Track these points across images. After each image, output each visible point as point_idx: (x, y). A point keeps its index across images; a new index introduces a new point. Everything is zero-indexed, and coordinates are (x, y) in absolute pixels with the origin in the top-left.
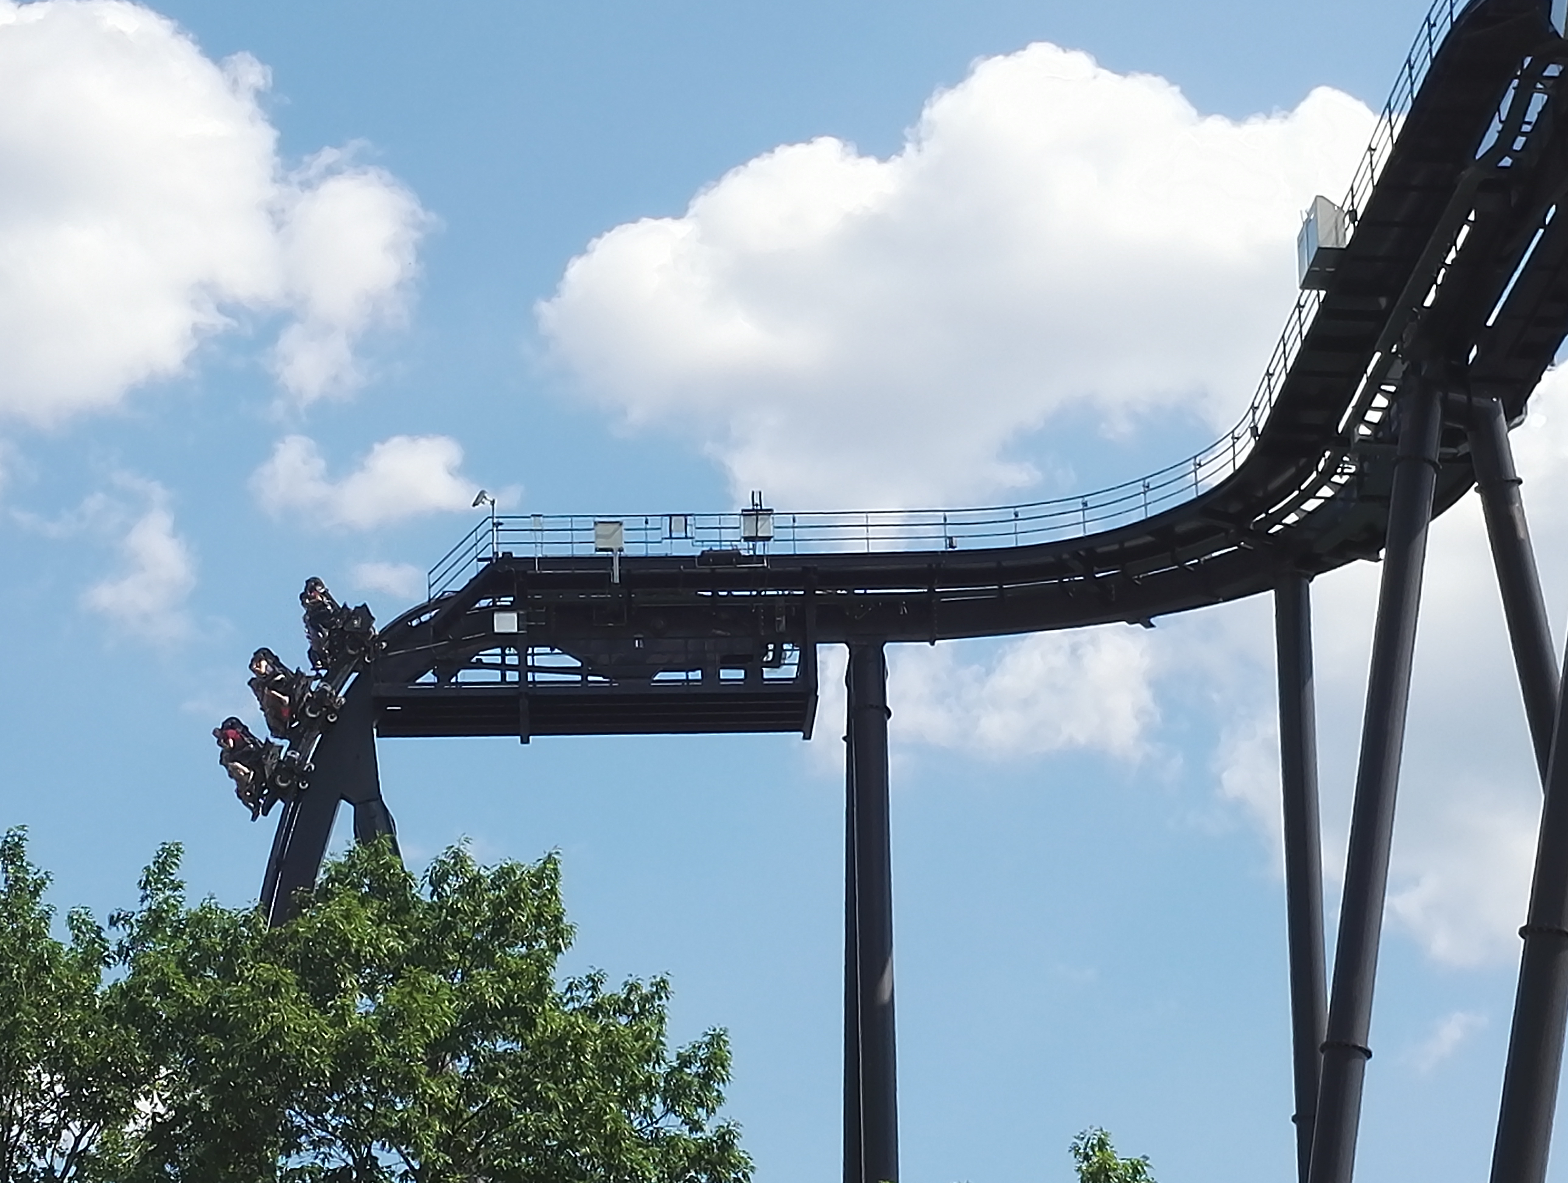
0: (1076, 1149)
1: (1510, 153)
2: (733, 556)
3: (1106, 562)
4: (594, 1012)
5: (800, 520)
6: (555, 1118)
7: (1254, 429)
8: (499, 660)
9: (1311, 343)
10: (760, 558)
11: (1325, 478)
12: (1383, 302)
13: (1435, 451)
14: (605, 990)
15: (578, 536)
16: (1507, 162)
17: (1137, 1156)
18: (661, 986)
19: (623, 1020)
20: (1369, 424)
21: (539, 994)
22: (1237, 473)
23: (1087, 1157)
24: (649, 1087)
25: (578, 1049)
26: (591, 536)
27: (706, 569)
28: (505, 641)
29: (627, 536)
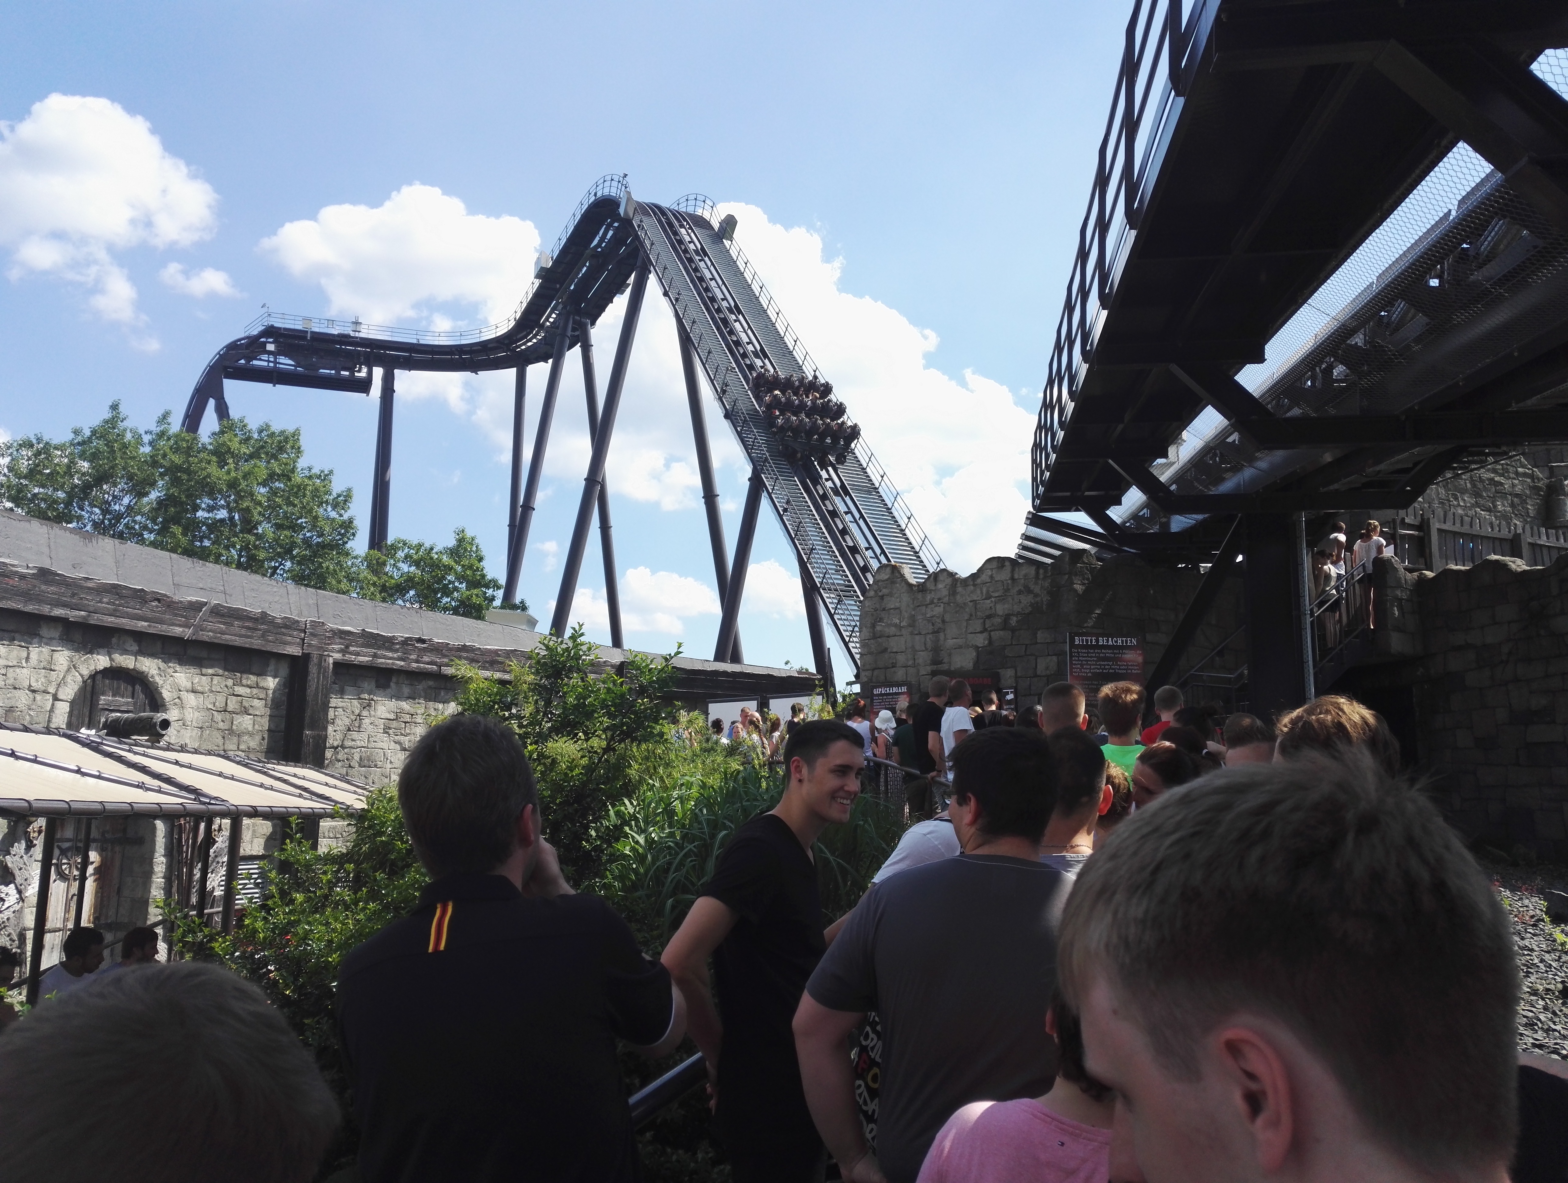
0: (455, 532)
1: (600, 247)
2: (348, 336)
3: (466, 353)
4: (310, 478)
5: (370, 327)
6: (296, 509)
7: (515, 319)
8: (267, 359)
9: (535, 295)
10: (357, 338)
11: (535, 336)
12: (558, 286)
13: (569, 333)
14: (313, 471)
15: (297, 322)
16: (599, 250)
17: (473, 535)
18: (331, 472)
19: (318, 481)
20: (549, 322)
21: (293, 471)
22: (509, 331)
23: (458, 534)
24: (327, 502)
25: (305, 489)
26: (301, 323)
27: (339, 339)
28: (270, 353)
29: (313, 324)
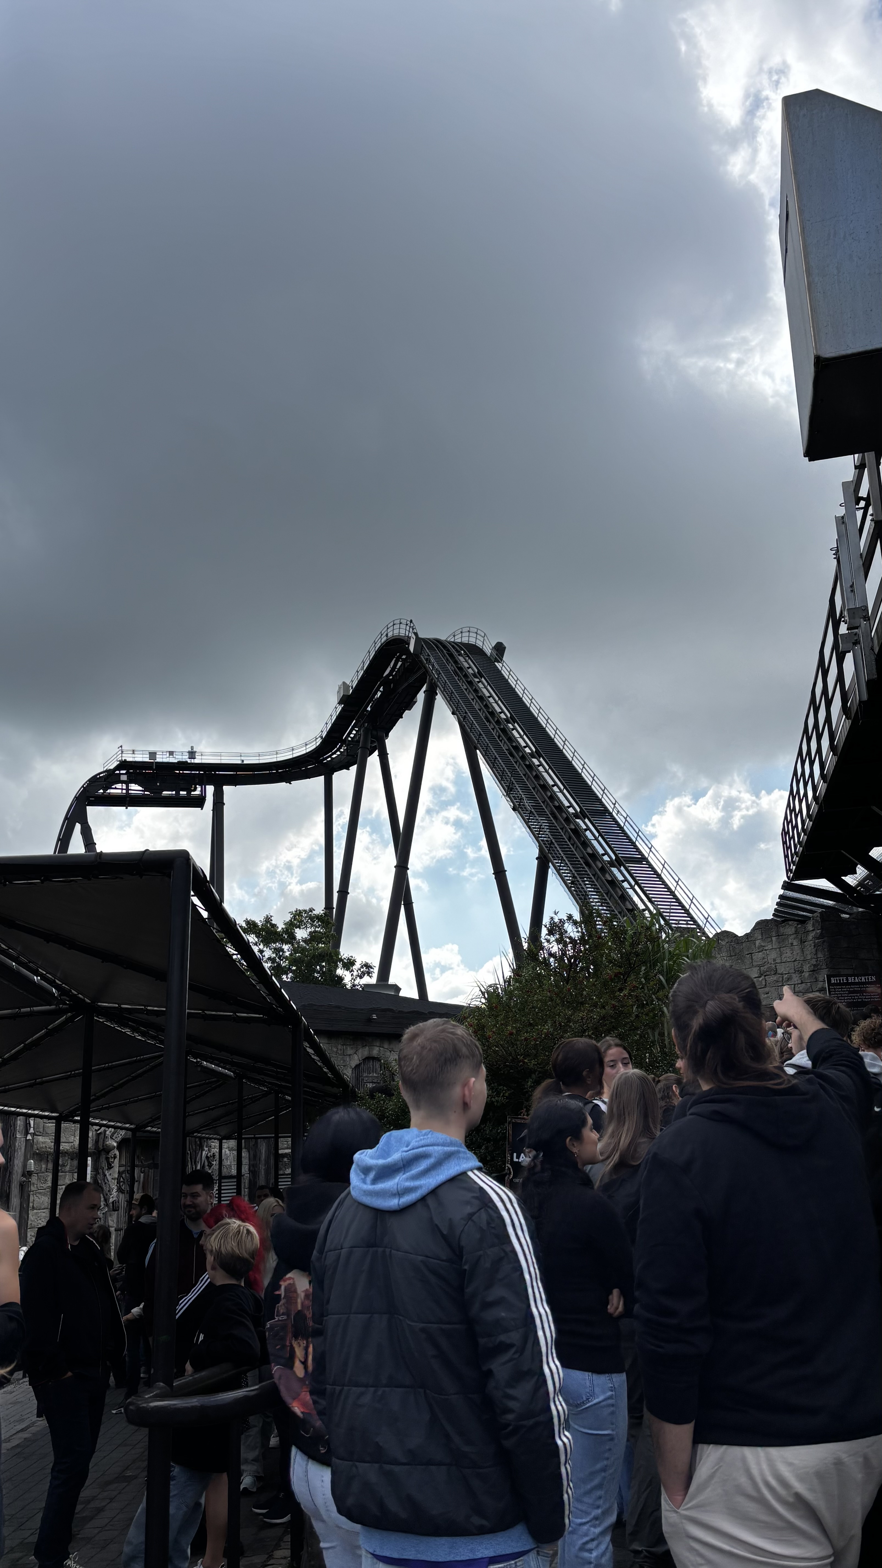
1: (392, 675)
2: (185, 763)
3: (281, 768)
5: (204, 754)
7: (322, 737)
8: (121, 787)
9: (338, 718)
10: (193, 763)
11: (338, 750)
12: (357, 708)
13: (368, 744)
15: (144, 756)
16: (391, 677)
20: (351, 737)
22: (317, 747)
26: (147, 756)
27: (178, 766)
28: (123, 782)
29: (158, 757)
